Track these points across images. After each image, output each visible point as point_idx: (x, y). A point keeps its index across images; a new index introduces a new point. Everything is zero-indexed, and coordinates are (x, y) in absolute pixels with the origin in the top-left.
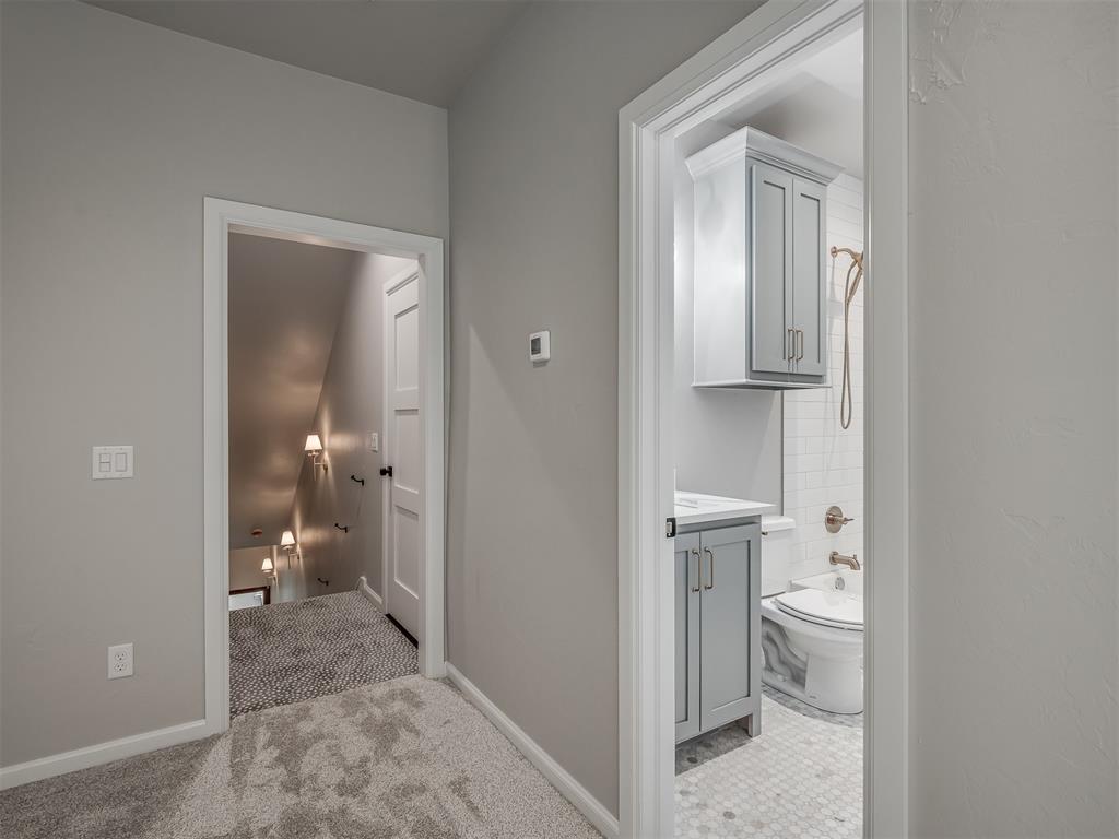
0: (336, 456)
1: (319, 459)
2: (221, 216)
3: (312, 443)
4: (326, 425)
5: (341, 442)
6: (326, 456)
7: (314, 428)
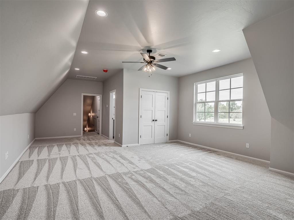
0: (92, 116)
1: (90, 116)
2: (83, 94)
3: (90, 114)
4: (91, 112)
5: (93, 114)
6: (91, 116)
7: (90, 112)
